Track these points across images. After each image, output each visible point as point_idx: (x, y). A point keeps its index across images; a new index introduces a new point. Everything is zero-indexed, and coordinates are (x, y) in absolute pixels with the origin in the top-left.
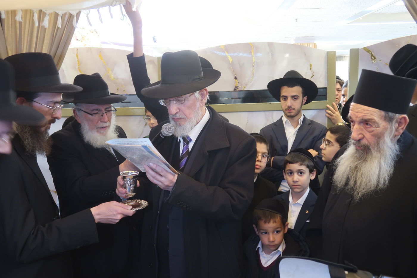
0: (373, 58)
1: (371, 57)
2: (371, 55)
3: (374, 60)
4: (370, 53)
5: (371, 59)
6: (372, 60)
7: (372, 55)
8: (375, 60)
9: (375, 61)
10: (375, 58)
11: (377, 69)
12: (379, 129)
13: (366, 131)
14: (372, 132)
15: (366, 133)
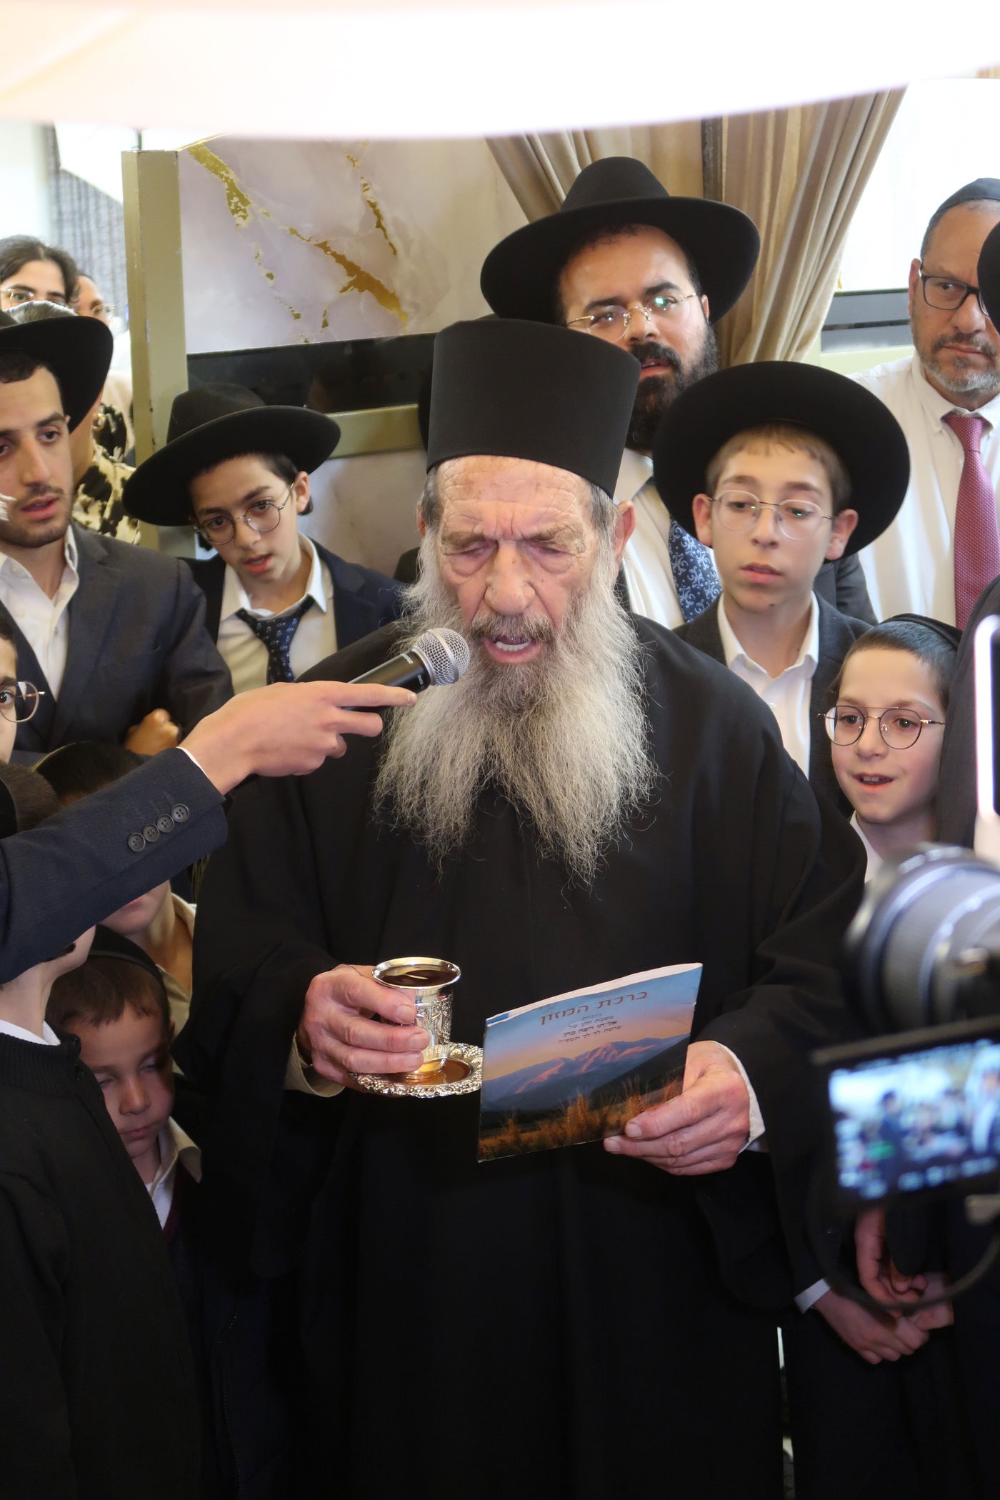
0: (236, 199)
1: (230, 197)
2: (226, 186)
3: (241, 213)
4: (222, 176)
5: (230, 204)
6: (234, 212)
7: (233, 191)
8: (244, 211)
9: (244, 217)
10: (244, 201)
11: (256, 257)
12: (584, 558)
13: (544, 571)
14: (564, 572)
15: (543, 581)
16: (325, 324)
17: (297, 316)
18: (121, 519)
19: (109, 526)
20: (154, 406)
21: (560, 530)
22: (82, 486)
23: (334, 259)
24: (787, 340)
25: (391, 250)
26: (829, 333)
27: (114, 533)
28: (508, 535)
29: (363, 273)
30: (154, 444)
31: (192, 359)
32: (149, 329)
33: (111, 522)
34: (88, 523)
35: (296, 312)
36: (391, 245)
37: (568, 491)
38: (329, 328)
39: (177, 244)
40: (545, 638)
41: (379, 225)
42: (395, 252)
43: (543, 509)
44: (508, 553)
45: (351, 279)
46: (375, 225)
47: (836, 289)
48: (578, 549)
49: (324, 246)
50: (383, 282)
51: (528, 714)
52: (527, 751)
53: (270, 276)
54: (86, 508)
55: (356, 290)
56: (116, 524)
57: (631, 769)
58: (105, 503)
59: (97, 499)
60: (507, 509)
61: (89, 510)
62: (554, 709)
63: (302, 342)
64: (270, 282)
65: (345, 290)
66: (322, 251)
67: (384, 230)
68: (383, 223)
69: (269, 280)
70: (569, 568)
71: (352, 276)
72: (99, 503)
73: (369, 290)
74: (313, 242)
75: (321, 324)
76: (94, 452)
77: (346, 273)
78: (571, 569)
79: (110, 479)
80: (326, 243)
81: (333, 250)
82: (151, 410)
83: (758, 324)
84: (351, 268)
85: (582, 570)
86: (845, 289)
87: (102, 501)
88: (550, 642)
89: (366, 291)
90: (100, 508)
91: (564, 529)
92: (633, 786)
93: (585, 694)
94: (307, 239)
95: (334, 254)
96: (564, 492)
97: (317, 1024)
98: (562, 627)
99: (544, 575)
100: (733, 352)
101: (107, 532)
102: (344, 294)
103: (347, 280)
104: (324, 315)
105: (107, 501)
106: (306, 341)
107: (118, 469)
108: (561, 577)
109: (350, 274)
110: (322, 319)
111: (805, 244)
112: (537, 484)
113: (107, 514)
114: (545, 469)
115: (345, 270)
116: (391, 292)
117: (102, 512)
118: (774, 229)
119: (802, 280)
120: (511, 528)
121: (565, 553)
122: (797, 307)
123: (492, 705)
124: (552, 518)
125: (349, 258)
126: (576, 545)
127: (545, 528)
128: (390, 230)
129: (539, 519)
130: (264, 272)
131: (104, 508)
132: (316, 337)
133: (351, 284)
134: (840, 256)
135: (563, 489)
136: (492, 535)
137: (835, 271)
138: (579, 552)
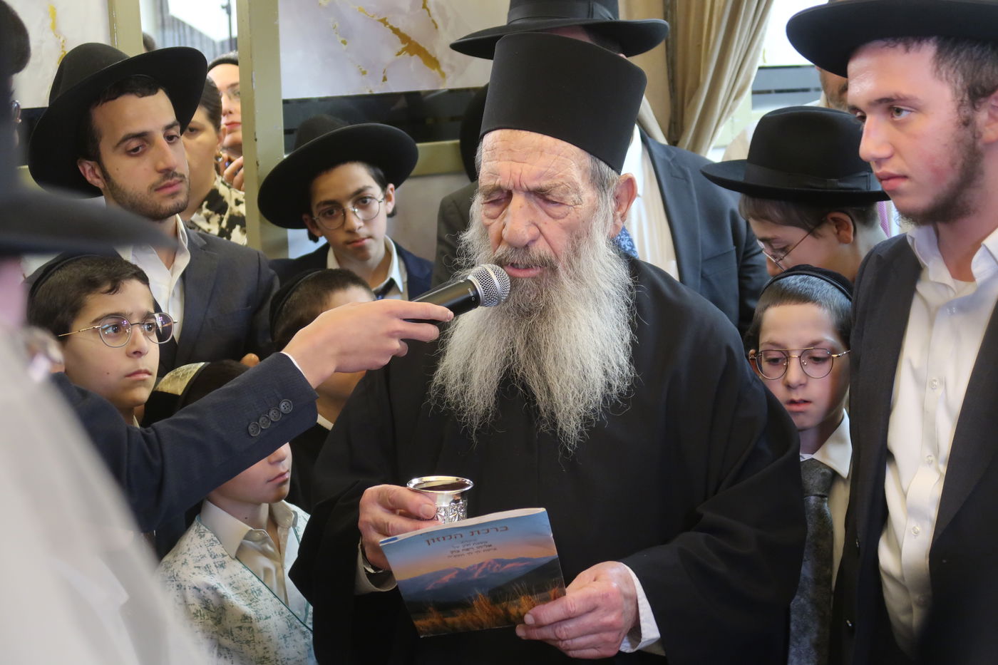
11: (334, 28)
12: (581, 209)
13: (547, 216)
14: (563, 218)
15: (546, 223)
16: (385, 79)
17: (364, 73)
18: (234, 227)
19: (225, 233)
20: (257, 137)
21: (556, 186)
22: (205, 203)
23: (391, 31)
24: (726, 92)
25: (433, 25)
26: (758, 96)
27: (229, 237)
28: (518, 187)
29: (413, 42)
30: (258, 165)
31: (286, 102)
32: (254, 80)
33: (227, 230)
34: (209, 230)
35: (363, 70)
36: (433, 21)
37: (567, 157)
38: (388, 82)
39: (276, 17)
40: (548, 267)
41: (424, 7)
42: (436, 27)
43: (544, 169)
44: (518, 201)
45: (403, 46)
46: (421, 6)
47: (760, 63)
48: (574, 201)
49: (384, 21)
50: (427, 49)
51: (535, 316)
52: (534, 347)
53: (344, 43)
54: (208, 219)
55: (407, 54)
56: (231, 231)
57: (615, 372)
58: (223, 216)
59: (216, 213)
60: (517, 168)
61: (211, 221)
62: (554, 317)
63: (367, 92)
64: (344, 47)
65: (399, 54)
66: (383, 25)
67: (428, 10)
68: (428, 5)
69: (343, 45)
70: (567, 215)
71: (405, 44)
72: (218, 216)
73: (418, 55)
74: (376, 18)
75: (382, 79)
76: (216, 179)
77: (400, 41)
78: (569, 216)
79: (227, 199)
80: (385, 19)
81: (391, 24)
82: (256, 140)
83: (704, 83)
84: (404, 38)
85: (578, 218)
86: (768, 64)
87: (220, 215)
88: (554, 270)
89: (415, 56)
90: (219, 220)
91: (560, 185)
92: (616, 383)
93: (577, 308)
94: (372, 15)
95: (391, 27)
96: (563, 158)
97: (367, 523)
98: (563, 258)
99: (547, 219)
100: (686, 101)
101: (224, 236)
102: (399, 57)
103: (401, 46)
104: (384, 72)
105: (224, 214)
106: (371, 91)
107: (233, 192)
108: (560, 221)
109: (403, 42)
110: (383, 75)
111: (739, 18)
112: (541, 150)
113: (224, 224)
114: (548, 140)
115: (399, 39)
116: (434, 56)
117: (220, 223)
118: (716, 11)
119: (737, 46)
120: (520, 181)
121: (562, 204)
122: (734, 65)
123: (511, 310)
124: (551, 177)
125: (403, 30)
126: (572, 198)
127: (544, 184)
128: (433, 10)
129: (540, 176)
130: (340, 39)
131: (222, 220)
132: (378, 89)
133: (404, 50)
134: (766, 29)
135: (562, 156)
136: (506, 186)
137: (762, 40)
138: (576, 204)
